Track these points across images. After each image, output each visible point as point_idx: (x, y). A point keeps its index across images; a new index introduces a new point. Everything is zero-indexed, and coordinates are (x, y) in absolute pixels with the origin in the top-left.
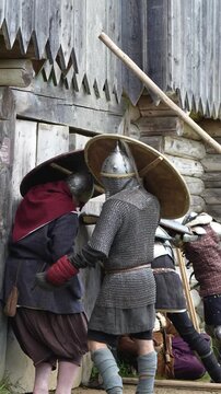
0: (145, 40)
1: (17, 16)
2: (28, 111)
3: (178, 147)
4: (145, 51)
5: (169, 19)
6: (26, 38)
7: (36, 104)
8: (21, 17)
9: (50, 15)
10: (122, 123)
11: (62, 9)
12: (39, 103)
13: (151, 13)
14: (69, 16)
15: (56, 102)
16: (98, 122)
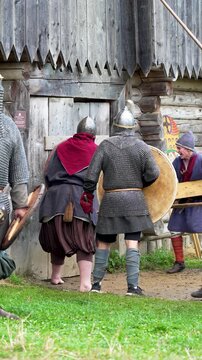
0: (137, 31)
1: (11, 39)
2: (39, 91)
3: (181, 100)
4: (137, 38)
5: (152, 14)
6: (19, 51)
7: (47, 86)
8: (14, 38)
9: (39, 32)
10: (124, 89)
11: (50, 27)
12: (49, 85)
13: (140, 11)
14: (56, 31)
15: (63, 82)
16: (102, 92)
